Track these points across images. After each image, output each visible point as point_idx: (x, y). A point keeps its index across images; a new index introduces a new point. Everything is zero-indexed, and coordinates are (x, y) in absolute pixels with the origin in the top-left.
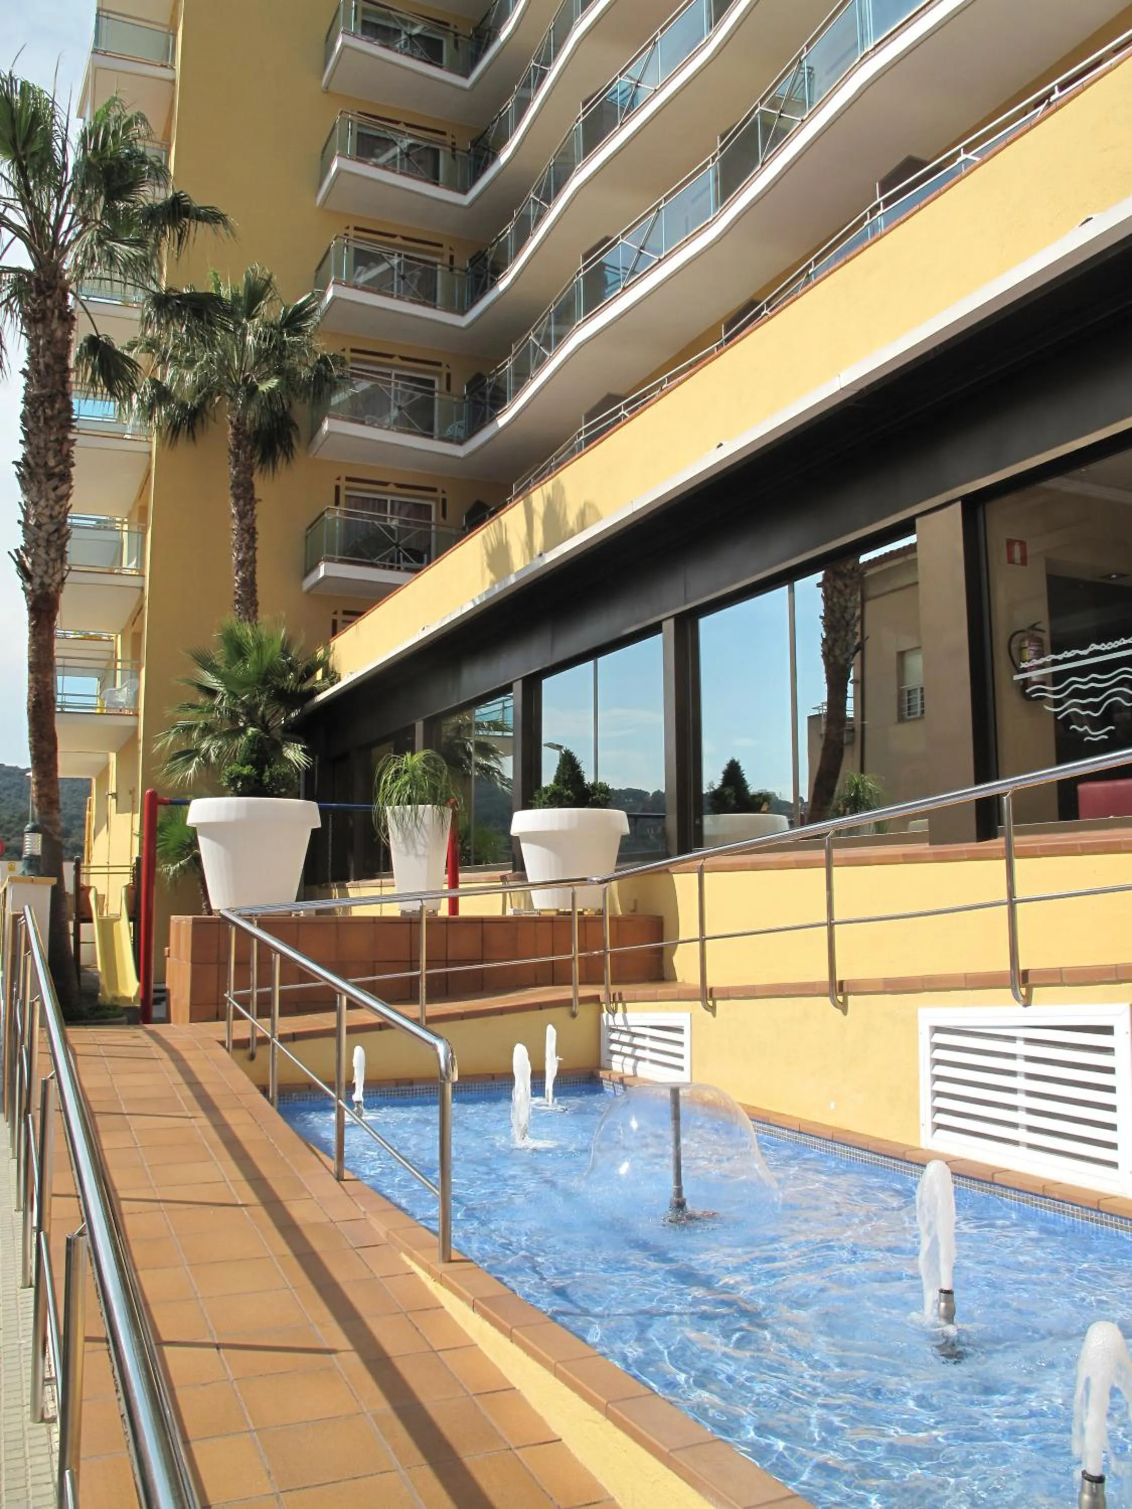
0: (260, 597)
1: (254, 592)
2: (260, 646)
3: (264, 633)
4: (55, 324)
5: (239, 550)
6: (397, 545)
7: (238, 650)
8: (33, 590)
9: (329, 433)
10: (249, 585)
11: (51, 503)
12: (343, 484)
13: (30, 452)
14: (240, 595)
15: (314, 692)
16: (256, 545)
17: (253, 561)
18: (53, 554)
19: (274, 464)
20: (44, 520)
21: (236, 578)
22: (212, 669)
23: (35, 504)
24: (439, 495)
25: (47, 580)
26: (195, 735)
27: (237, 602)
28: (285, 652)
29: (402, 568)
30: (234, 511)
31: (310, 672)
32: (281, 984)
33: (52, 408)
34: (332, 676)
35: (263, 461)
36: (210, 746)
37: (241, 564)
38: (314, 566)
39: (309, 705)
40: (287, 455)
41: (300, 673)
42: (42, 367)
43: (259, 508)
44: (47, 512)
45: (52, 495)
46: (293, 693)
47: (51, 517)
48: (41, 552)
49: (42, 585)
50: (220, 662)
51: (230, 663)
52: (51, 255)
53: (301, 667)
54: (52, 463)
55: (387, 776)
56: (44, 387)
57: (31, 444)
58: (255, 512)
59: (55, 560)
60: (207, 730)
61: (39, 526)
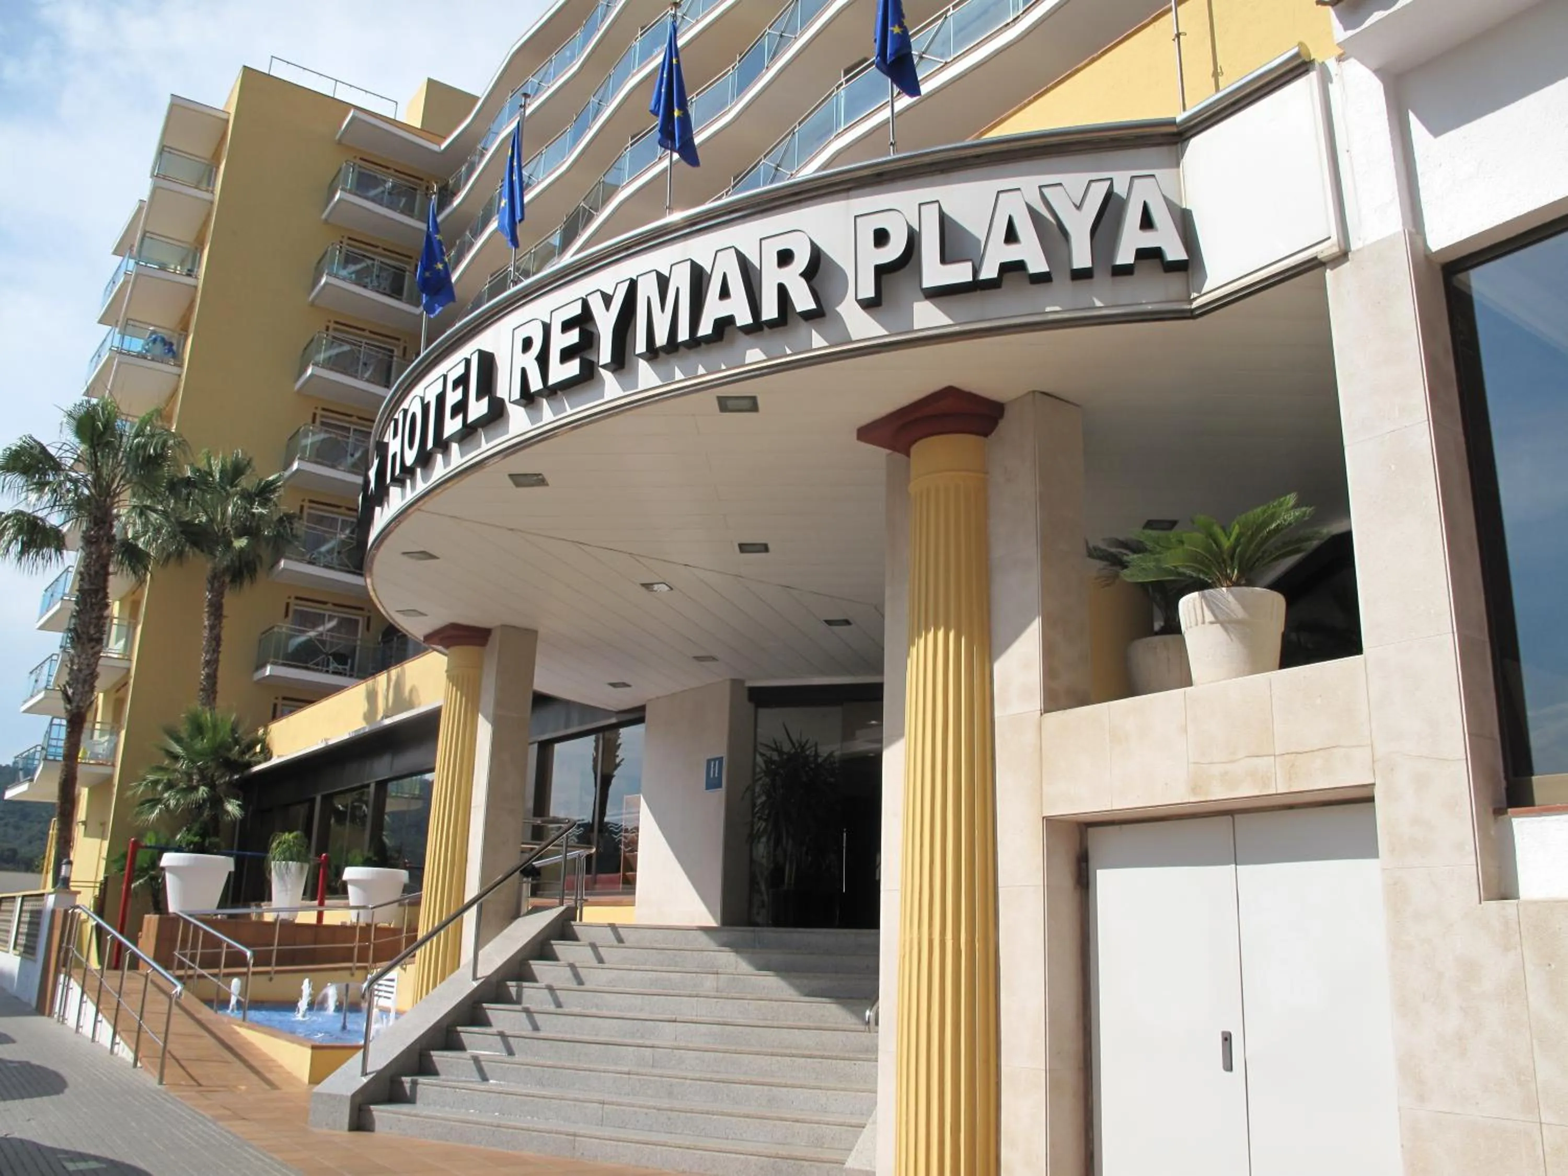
0: (220, 687)
1: (215, 684)
2: (215, 727)
3: (219, 717)
4: (104, 545)
5: (207, 653)
6: (327, 654)
7: (198, 729)
8: (71, 710)
9: (284, 569)
10: (212, 678)
11: (89, 656)
12: (292, 601)
13: (79, 624)
14: (204, 686)
15: (249, 765)
16: (220, 649)
17: (217, 661)
18: (87, 688)
19: (241, 584)
20: (84, 667)
21: (203, 672)
22: (179, 741)
23: (79, 657)
24: (366, 613)
25: (81, 704)
26: (160, 788)
27: (202, 690)
28: (234, 730)
29: (330, 671)
30: (206, 623)
31: (251, 746)
32: (202, 948)
33: (96, 598)
34: (267, 753)
35: (233, 581)
36: (171, 799)
37: (208, 663)
38: (263, 666)
39: (246, 773)
40: (252, 580)
41: (243, 747)
42: (92, 572)
43: (225, 622)
44: (86, 662)
45: (90, 652)
46: (235, 762)
47: (88, 665)
48: (80, 686)
49: (78, 707)
50: (184, 735)
51: (192, 737)
52: (105, 500)
53: (244, 743)
54: (92, 632)
55: (274, 845)
56: (92, 584)
57: (80, 619)
58: (222, 625)
59: (87, 692)
60: (170, 786)
61: (80, 670)
